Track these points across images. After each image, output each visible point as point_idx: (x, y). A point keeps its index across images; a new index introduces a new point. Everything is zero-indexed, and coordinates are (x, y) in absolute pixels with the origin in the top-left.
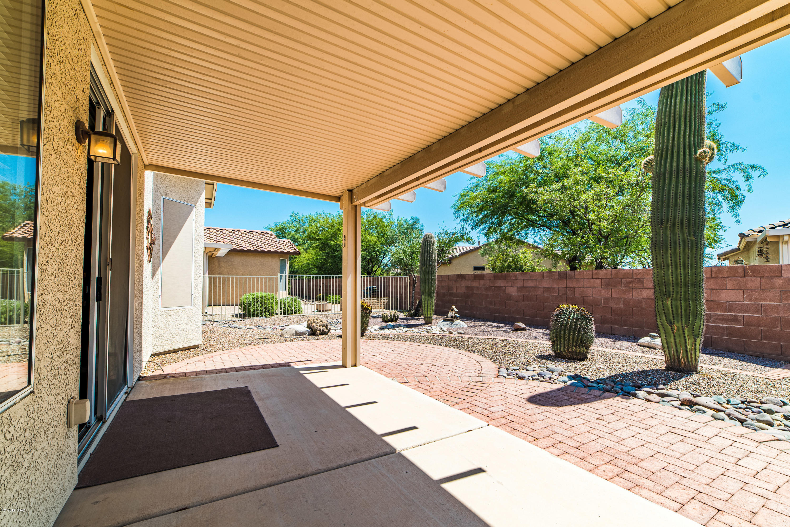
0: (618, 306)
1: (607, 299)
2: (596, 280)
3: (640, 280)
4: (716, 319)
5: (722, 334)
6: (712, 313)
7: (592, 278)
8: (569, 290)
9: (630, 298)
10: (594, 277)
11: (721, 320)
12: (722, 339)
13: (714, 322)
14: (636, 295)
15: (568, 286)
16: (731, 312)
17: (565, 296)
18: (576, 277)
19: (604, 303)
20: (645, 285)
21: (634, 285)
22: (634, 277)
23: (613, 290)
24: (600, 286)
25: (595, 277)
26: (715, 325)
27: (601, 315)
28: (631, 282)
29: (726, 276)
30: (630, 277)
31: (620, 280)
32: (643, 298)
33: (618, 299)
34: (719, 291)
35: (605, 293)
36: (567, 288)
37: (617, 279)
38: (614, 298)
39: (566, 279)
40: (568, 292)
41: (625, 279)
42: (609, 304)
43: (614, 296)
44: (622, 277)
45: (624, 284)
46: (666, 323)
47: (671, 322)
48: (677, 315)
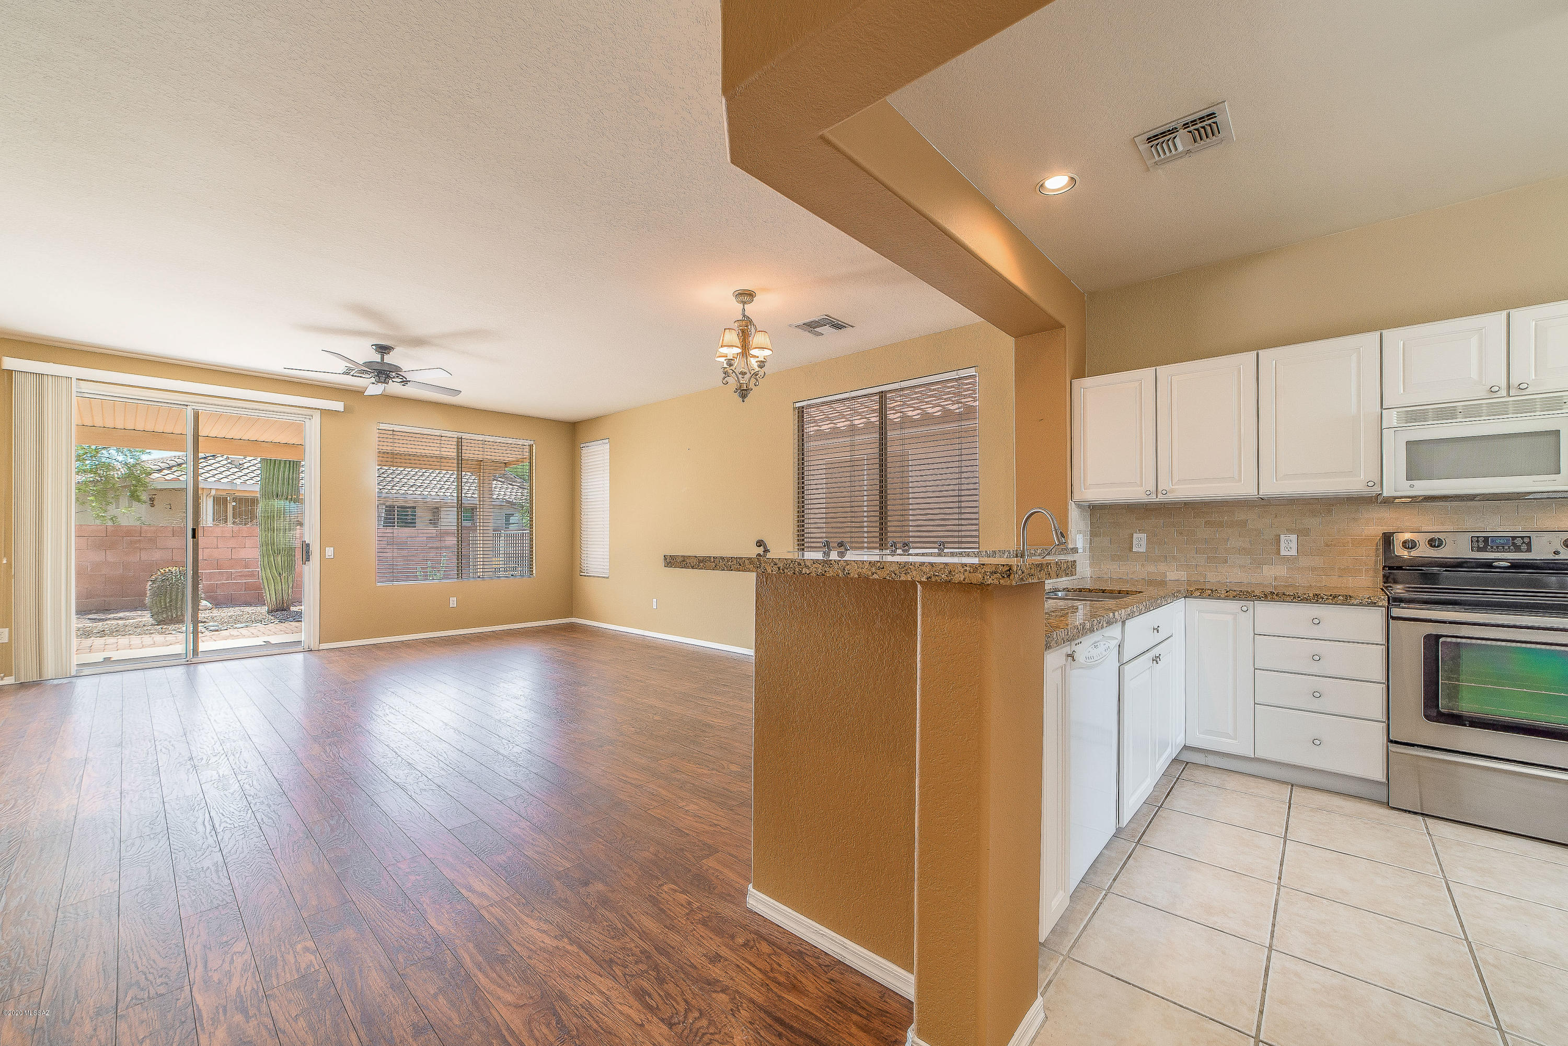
46: (277, 575)
47: (280, 574)
48: (285, 567)
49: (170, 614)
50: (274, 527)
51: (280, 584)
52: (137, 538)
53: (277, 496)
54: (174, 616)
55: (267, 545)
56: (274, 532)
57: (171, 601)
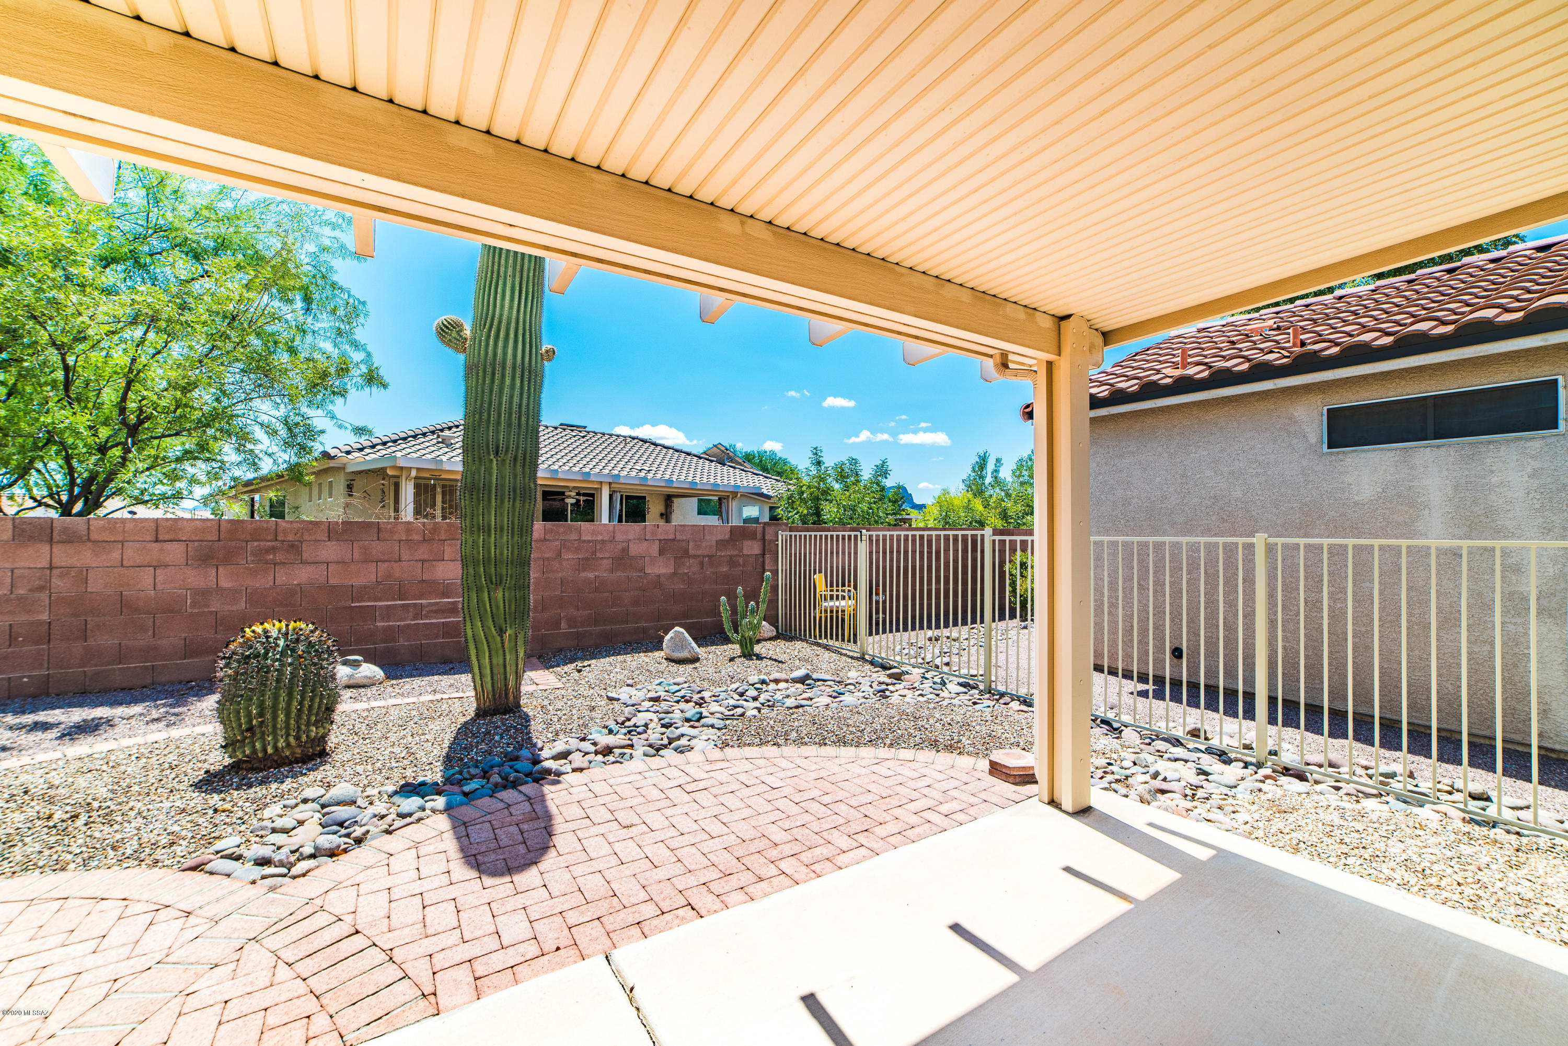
0: (235, 608)
1: (202, 595)
2: (167, 546)
3: (292, 546)
4: (428, 612)
5: (437, 637)
6: (424, 602)
7: (157, 541)
8: (61, 576)
9: (268, 586)
10: (161, 538)
11: (436, 611)
12: (435, 644)
13: (427, 617)
14: (282, 578)
15: (56, 562)
16: (449, 598)
17: (44, 596)
18: (94, 536)
19: (194, 604)
20: (305, 556)
21: (279, 557)
22: (279, 538)
23: (221, 569)
24: (183, 561)
25: (167, 537)
26: (428, 621)
27: (183, 635)
28: (273, 550)
29: (444, 538)
30: (269, 538)
31: (244, 544)
32: (298, 585)
33: (235, 591)
34: (434, 563)
35: (197, 579)
36: (51, 568)
37: (233, 543)
38: (225, 589)
39: (51, 541)
40: (56, 582)
41: (256, 544)
42: (207, 606)
43: (225, 583)
44: (248, 538)
45: (252, 554)
46: (494, 632)
47: (501, 630)
48: (510, 614)
49: (258, 745)
50: (489, 525)
51: (501, 652)
52: (270, 544)
53: (497, 454)
54: (270, 750)
55: (476, 564)
56: (489, 535)
57: (261, 714)
